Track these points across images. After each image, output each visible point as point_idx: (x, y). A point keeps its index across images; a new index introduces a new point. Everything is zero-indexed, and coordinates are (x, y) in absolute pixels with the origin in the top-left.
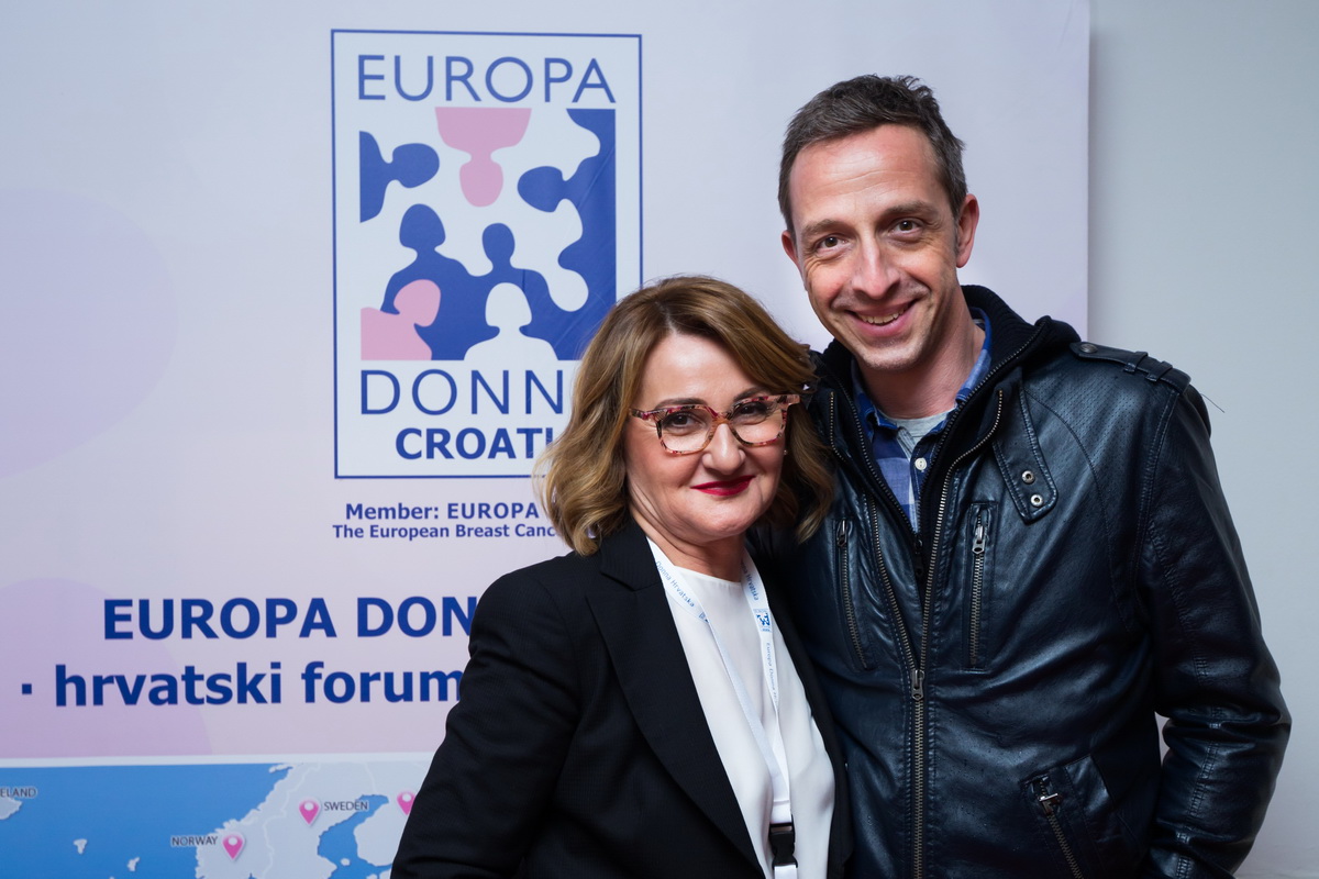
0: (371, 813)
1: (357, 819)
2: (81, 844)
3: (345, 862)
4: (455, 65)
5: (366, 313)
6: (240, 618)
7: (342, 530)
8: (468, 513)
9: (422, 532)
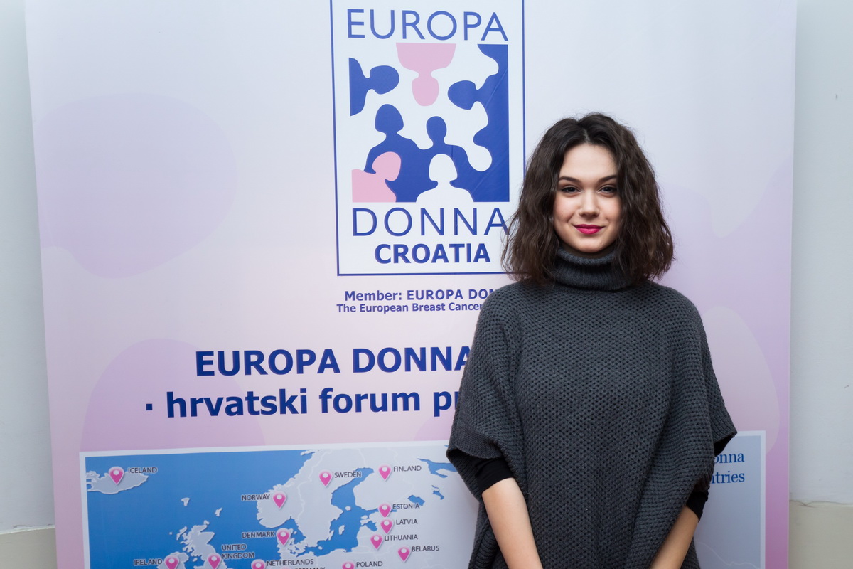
0: (363, 479)
1: (355, 482)
2: (185, 501)
3: (348, 508)
4: (408, 16)
5: (355, 172)
6: (281, 362)
7: (342, 307)
8: (420, 296)
9: (392, 308)
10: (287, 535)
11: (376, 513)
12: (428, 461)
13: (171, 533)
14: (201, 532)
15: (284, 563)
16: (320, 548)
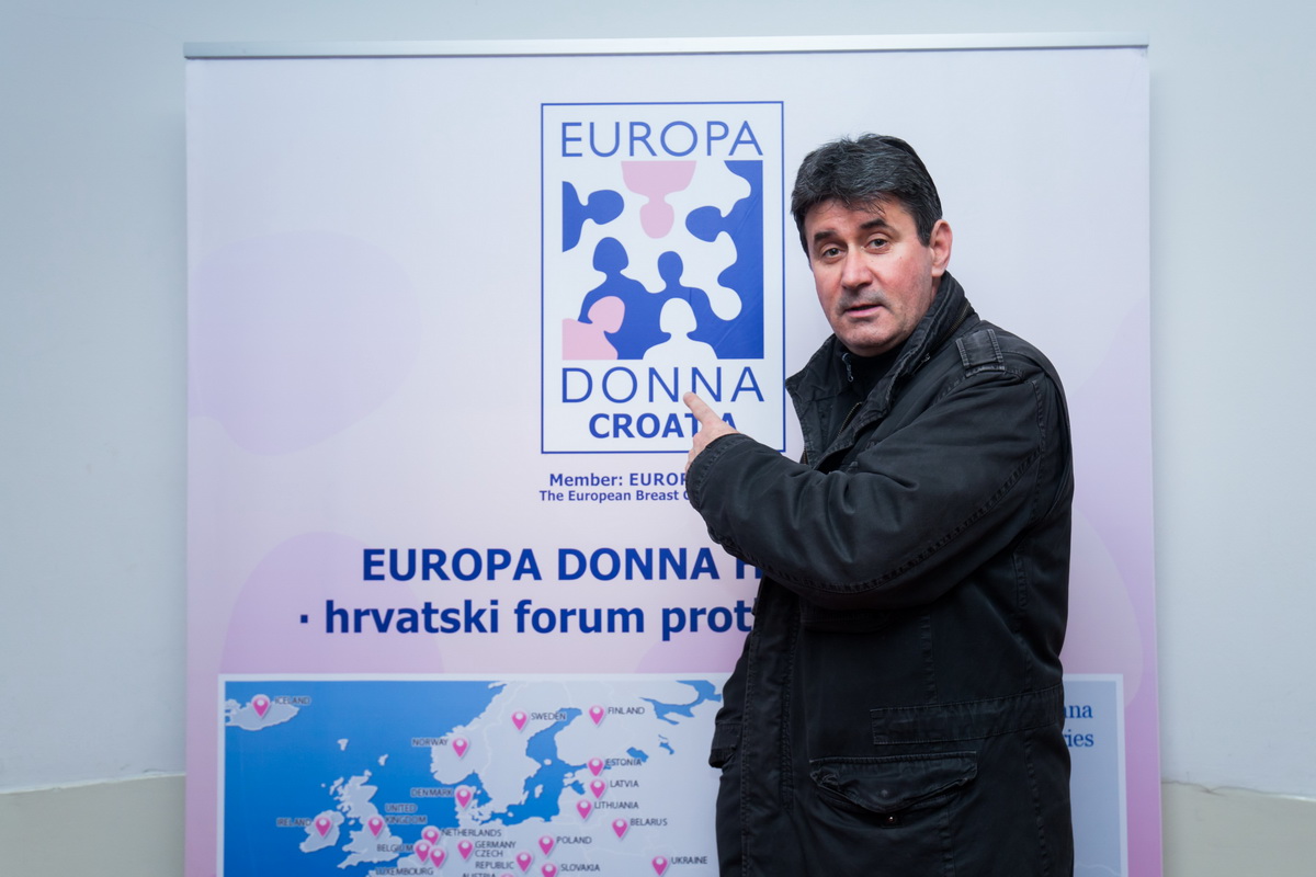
0: (567, 723)
1: (557, 727)
2: (343, 743)
3: (548, 762)
4: (635, 127)
5: (566, 322)
6: (467, 565)
7: (546, 495)
8: (646, 481)
9: (609, 497)
10: (469, 795)
11: (584, 770)
12: (654, 702)
13: (323, 785)
14: (362, 785)
15: (464, 833)
16: (511, 815)
